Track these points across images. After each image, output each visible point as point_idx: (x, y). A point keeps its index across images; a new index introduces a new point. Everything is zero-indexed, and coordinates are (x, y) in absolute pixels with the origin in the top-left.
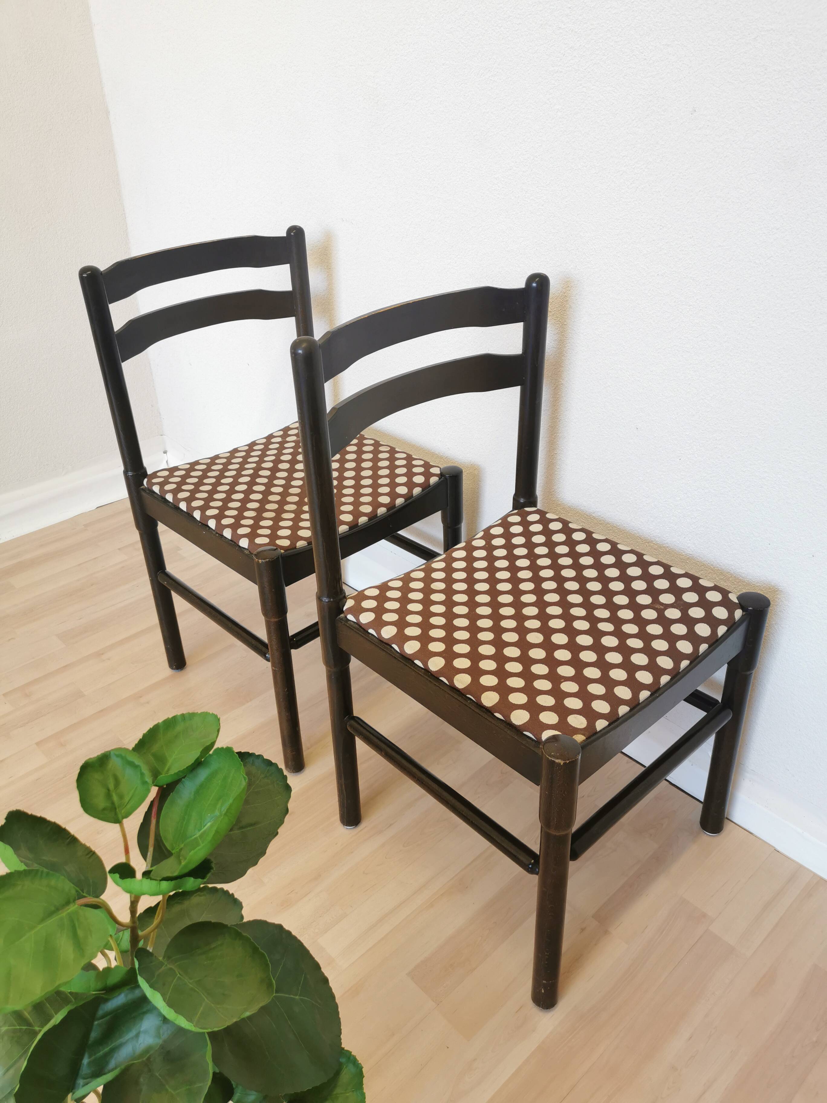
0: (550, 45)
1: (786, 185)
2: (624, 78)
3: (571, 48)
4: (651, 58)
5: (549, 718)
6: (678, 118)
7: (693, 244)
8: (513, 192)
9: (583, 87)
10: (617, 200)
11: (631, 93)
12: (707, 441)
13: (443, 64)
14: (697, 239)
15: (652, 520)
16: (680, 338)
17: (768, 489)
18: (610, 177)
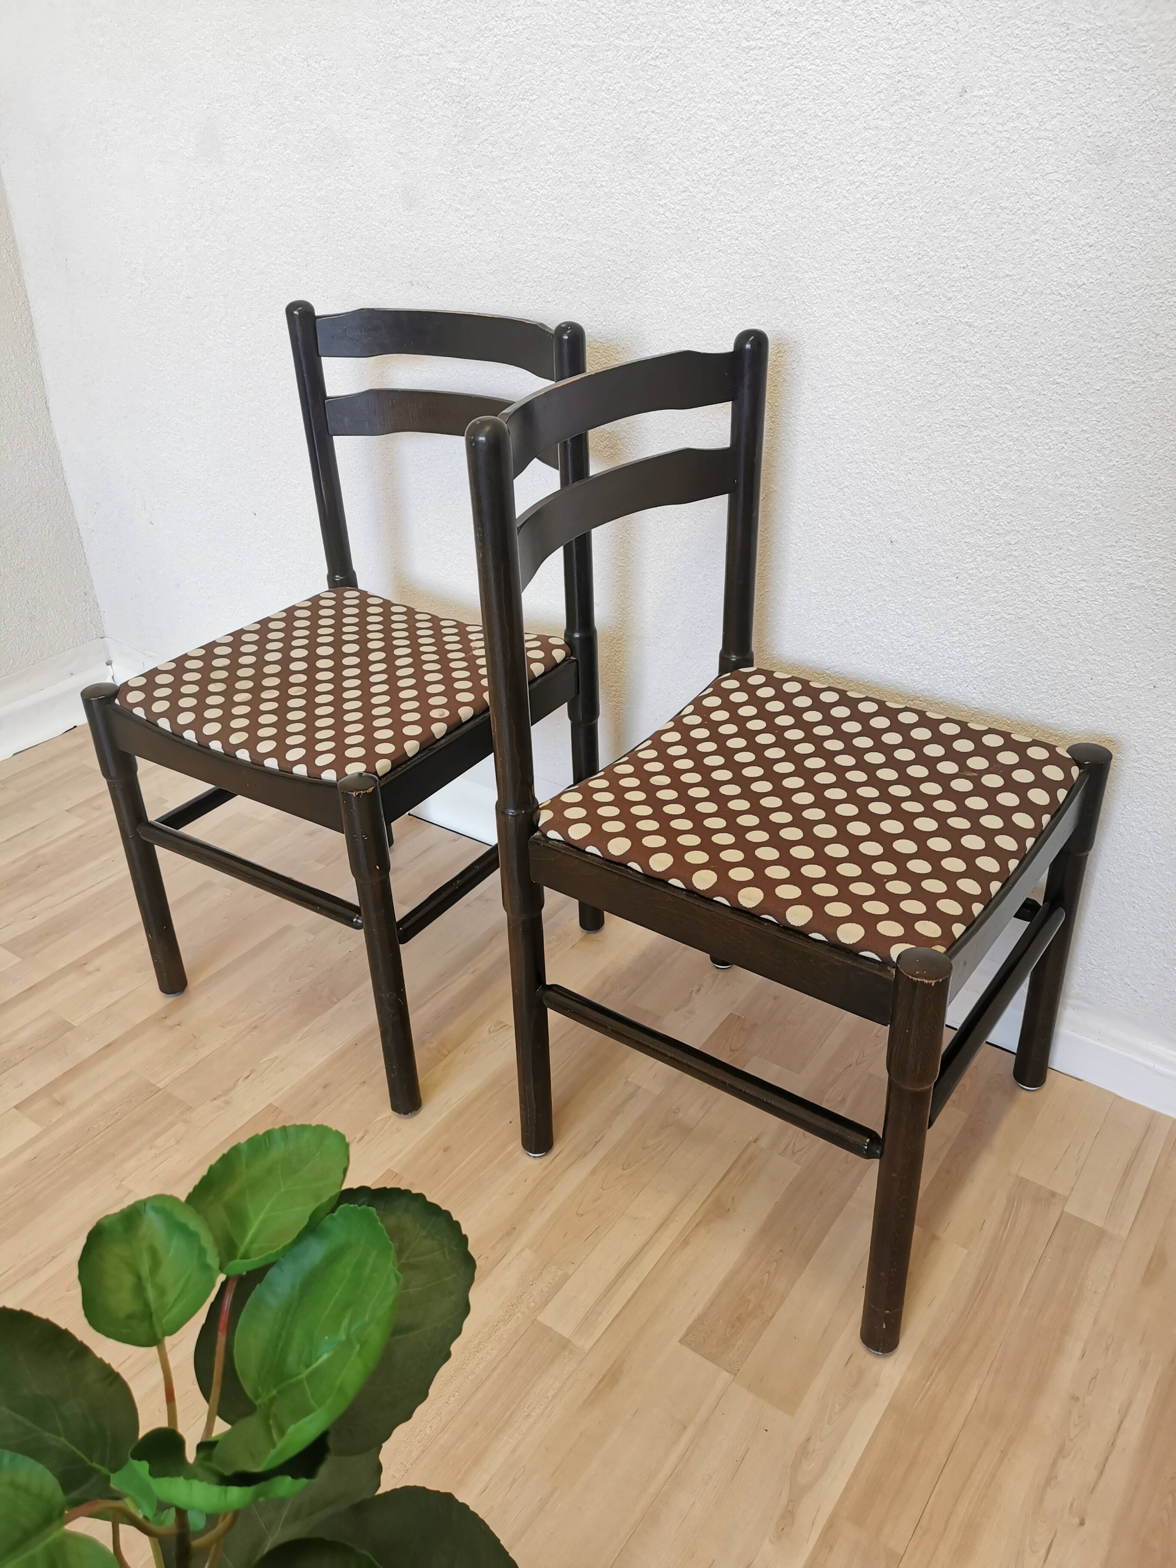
0: (742, 11)
1: (1101, 185)
2: (858, 52)
3: (776, 13)
4: (897, 21)
5: (890, 929)
6: (940, 103)
7: (969, 276)
8: (689, 223)
9: (796, 68)
10: (853, 223)
11: (869, 71)
12: (997, 548)
13: (573, 46)
14: (974, 268)
15: (918, 667)
16: (953, 409)
17: (1087, 603)
18: (841, 192)
